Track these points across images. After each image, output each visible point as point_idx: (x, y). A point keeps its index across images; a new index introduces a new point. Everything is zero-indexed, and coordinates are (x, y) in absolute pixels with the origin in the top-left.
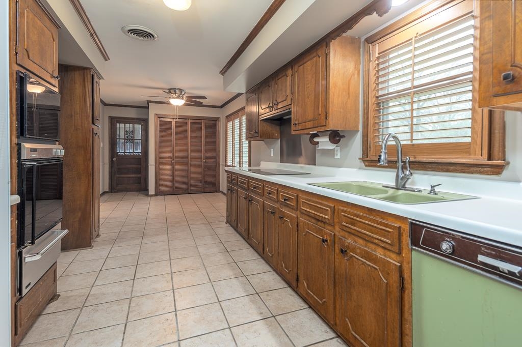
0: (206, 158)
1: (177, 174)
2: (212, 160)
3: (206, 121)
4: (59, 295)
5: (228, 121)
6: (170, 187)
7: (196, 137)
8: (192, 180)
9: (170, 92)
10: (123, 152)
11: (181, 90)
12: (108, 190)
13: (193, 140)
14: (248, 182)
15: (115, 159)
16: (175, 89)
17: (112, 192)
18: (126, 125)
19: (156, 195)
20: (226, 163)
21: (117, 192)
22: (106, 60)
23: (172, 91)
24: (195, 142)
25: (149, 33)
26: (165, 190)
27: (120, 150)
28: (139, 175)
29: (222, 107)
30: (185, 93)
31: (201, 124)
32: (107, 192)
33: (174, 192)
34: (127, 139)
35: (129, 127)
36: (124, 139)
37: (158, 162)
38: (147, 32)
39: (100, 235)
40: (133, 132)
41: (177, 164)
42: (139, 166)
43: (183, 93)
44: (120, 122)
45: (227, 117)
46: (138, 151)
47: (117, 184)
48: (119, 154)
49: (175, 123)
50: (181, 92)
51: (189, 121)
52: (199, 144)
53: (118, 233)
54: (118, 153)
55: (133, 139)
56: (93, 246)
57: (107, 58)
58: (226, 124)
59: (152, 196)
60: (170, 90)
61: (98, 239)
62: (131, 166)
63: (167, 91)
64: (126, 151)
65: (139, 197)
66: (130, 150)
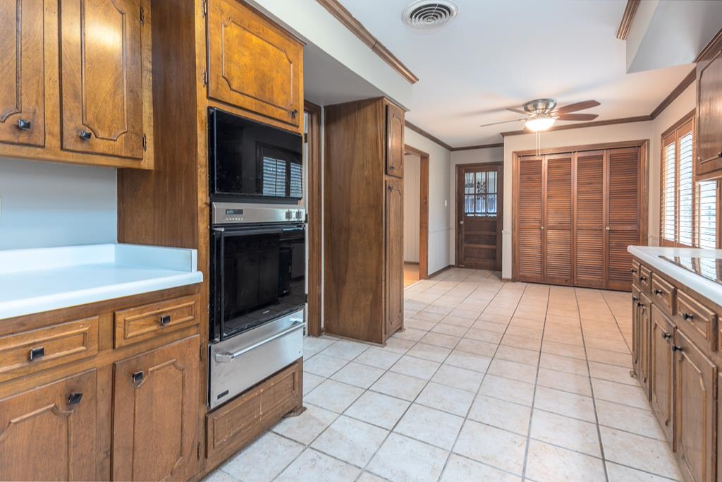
0: (611, 222)
1: (551, 250)
2: (629, 228)
3: (613, 152)
4: (305, 409)
5: (667, 144)
6: (538, 270)
7: (590, 184)
8: (580, 262)
9: (527, 110)
10: (472, 213)
11: (546, 101)
12: (454, 264)
13: (583, 189)
14: (675, 293)
15: (462, 222)
16: (535, 103)
17: (459, 267)
18: (477, 174)
19: (514, 280)
20: (661, 234)
21: (465, 267)
22: (413, 82)
23: (530, 107)
24: (588, 193)
25: (440, 6)
26: (528, 275)
27: (469, 209)
28: (493, 247)
29: (653, 116)
30: (555, 105)
31: (601, 157)
32: (453, 266)
33: (544, 279)
34: (478, 195)
35: (480, 176)
36: (475, 194)
37: (518, 229)
38: (435, 5)
39: (405, 330)
40: (486, 183)
41: (550, 232)
42: (493, 233)
43: (551, 105)
44: (469, 171)
45: (663, 135)
46: (493, 211)
47: (465, 257)
48: (468, 215)
49: (546, 162)
50: (547, 105)
51: (575, 157)
52: (597, 196)
53: (425, 333)
54: (467, 213)
55: (486, 194)
56: (385, 344)
57: (413, 79)
58: (662, 151)
59: (507, 280)
60: (526, 106)
61: (397, 334)
62: (484, 233)
63: (523, 109)
64: (477, 211)
65: (489, 279)
66: (481, 210)
